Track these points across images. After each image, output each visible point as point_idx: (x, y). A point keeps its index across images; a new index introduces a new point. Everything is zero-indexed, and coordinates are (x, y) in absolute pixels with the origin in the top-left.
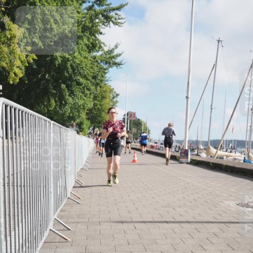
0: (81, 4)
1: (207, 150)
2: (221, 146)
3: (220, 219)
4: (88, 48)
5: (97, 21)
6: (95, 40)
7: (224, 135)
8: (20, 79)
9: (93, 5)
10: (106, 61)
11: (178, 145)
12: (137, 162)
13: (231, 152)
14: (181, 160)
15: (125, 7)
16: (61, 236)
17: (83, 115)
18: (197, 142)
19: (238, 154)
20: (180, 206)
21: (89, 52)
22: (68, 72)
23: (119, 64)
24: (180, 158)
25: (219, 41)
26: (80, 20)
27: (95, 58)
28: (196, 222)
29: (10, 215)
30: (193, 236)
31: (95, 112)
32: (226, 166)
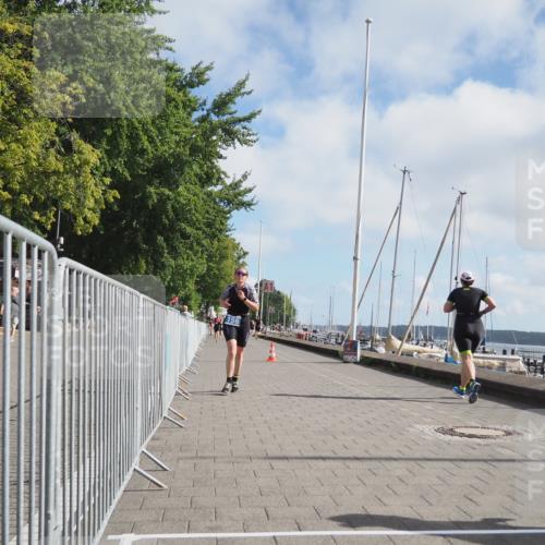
0: (189, 114)
1: (387, 341)
2: (409, 336)
3: (408, 453)
4: (200, 181)
5: (214, 138)
6: (212, 168)
7: (412, 318)
8: (94, 227)
9: (208, 114)
10: (228, 200)
11: (341, 333)
12: (275, 360)
13: (425, 345)
14: (345, 357)
15: (258, 116)
16: (152, 481)
17: (191, 286)
18: (371, 329)
19: (436, 349)
20: (343, 433)
21: (203, 187)
22: (167, 217)
23: (249, 205)
24: (344, 353)
25: (404, 172)
26: (188, 136)
27: (209, 194)
28: (370, 459)
29: (70, 445)
30: (366, 481)
31: (210, 281)
32: (418, 368)
